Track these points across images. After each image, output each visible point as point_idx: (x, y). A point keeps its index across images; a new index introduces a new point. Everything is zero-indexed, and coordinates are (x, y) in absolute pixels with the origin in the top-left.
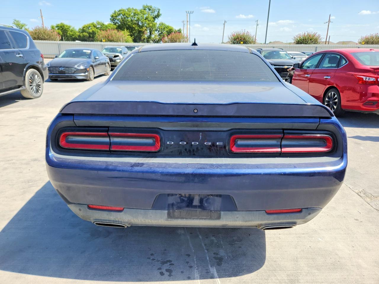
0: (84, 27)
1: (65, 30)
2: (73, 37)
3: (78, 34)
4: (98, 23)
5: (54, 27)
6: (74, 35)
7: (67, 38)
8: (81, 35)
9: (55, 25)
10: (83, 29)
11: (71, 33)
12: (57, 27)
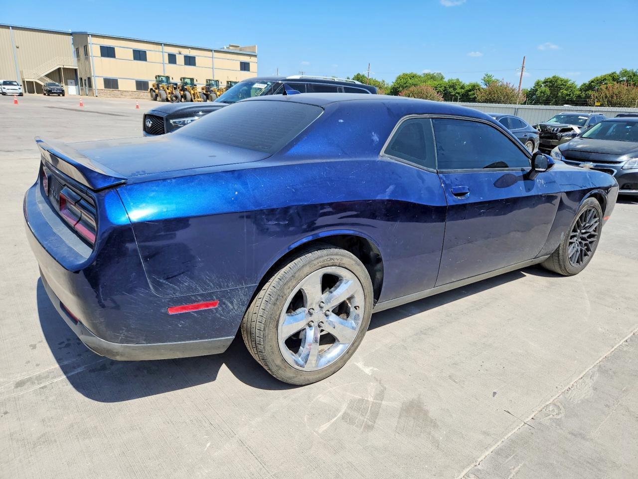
0: (592, 82)
1: (556, 87)
2: (567, 98)
3: (578, 93)
4: (625, 73)
5: (540, 83)
6: (569, 95)
7: (556, 101)
8: (583, 95)
9: (543, 80)
10: (590, 84)
11: (565, 92)
12: (545, 82)
